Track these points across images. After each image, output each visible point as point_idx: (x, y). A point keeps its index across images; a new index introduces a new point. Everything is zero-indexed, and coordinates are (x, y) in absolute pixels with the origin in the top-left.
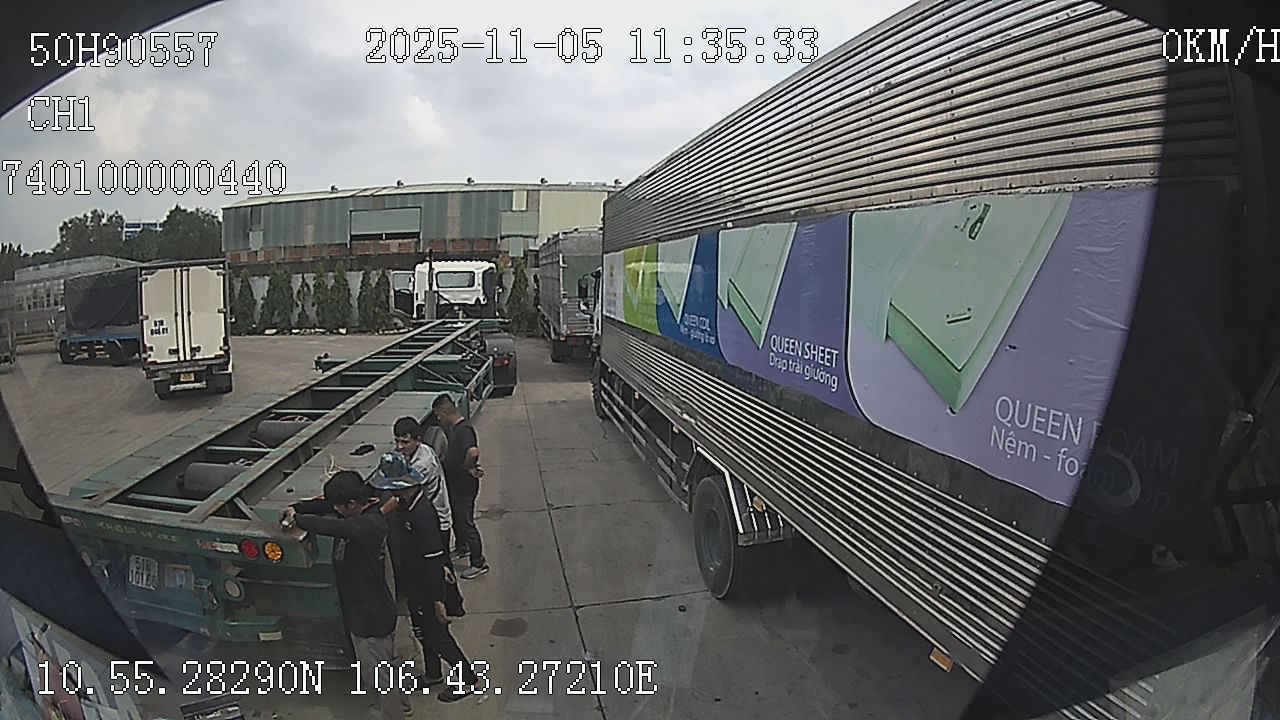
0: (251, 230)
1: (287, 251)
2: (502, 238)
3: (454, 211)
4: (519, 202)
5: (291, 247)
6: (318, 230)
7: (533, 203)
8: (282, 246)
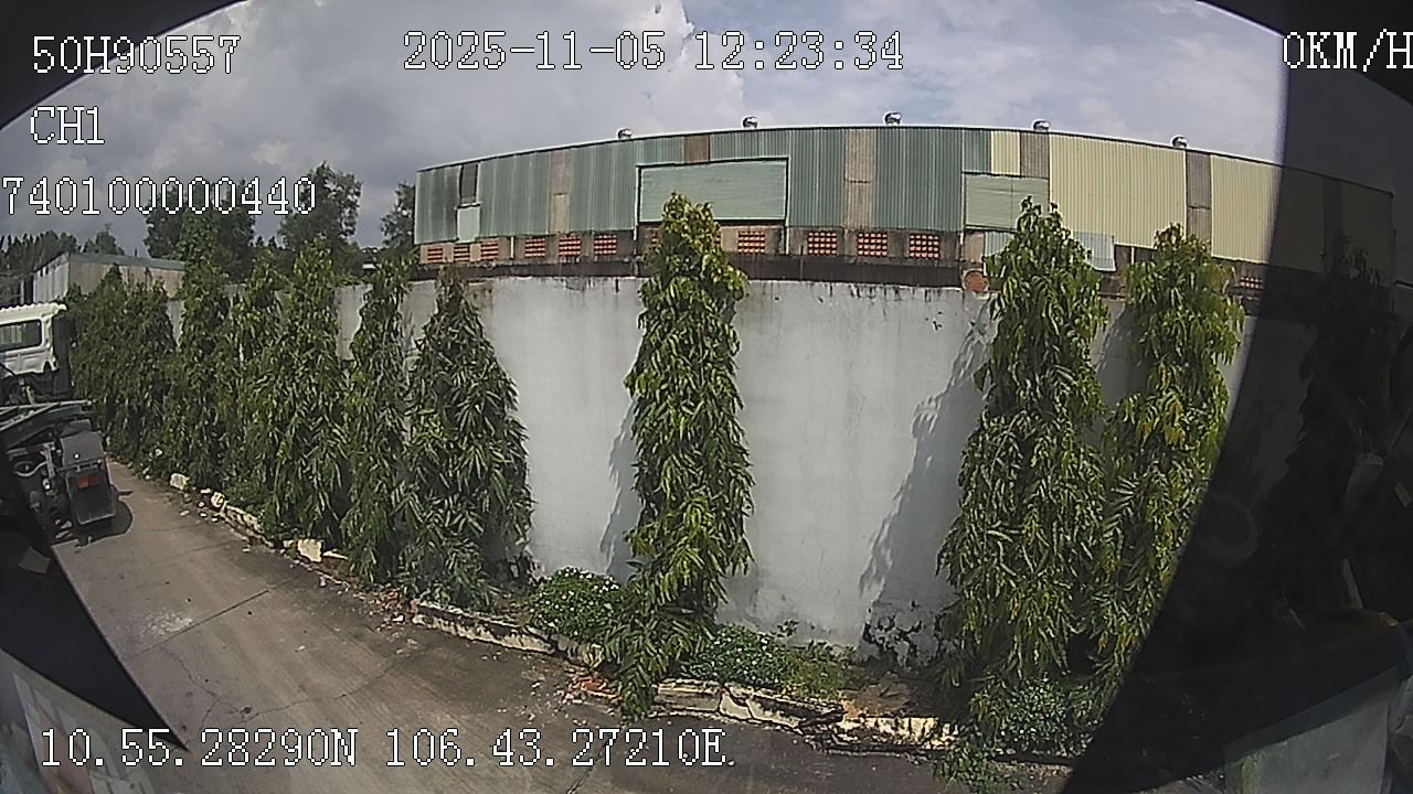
0: (459, 207)
1: (521, 244)
2: (968, 232)
3: (860, 167)
4: (1005, 156)
5: (527, 237)
6: (577, 207)
7: (1033, 161)
8: (514, 234)
